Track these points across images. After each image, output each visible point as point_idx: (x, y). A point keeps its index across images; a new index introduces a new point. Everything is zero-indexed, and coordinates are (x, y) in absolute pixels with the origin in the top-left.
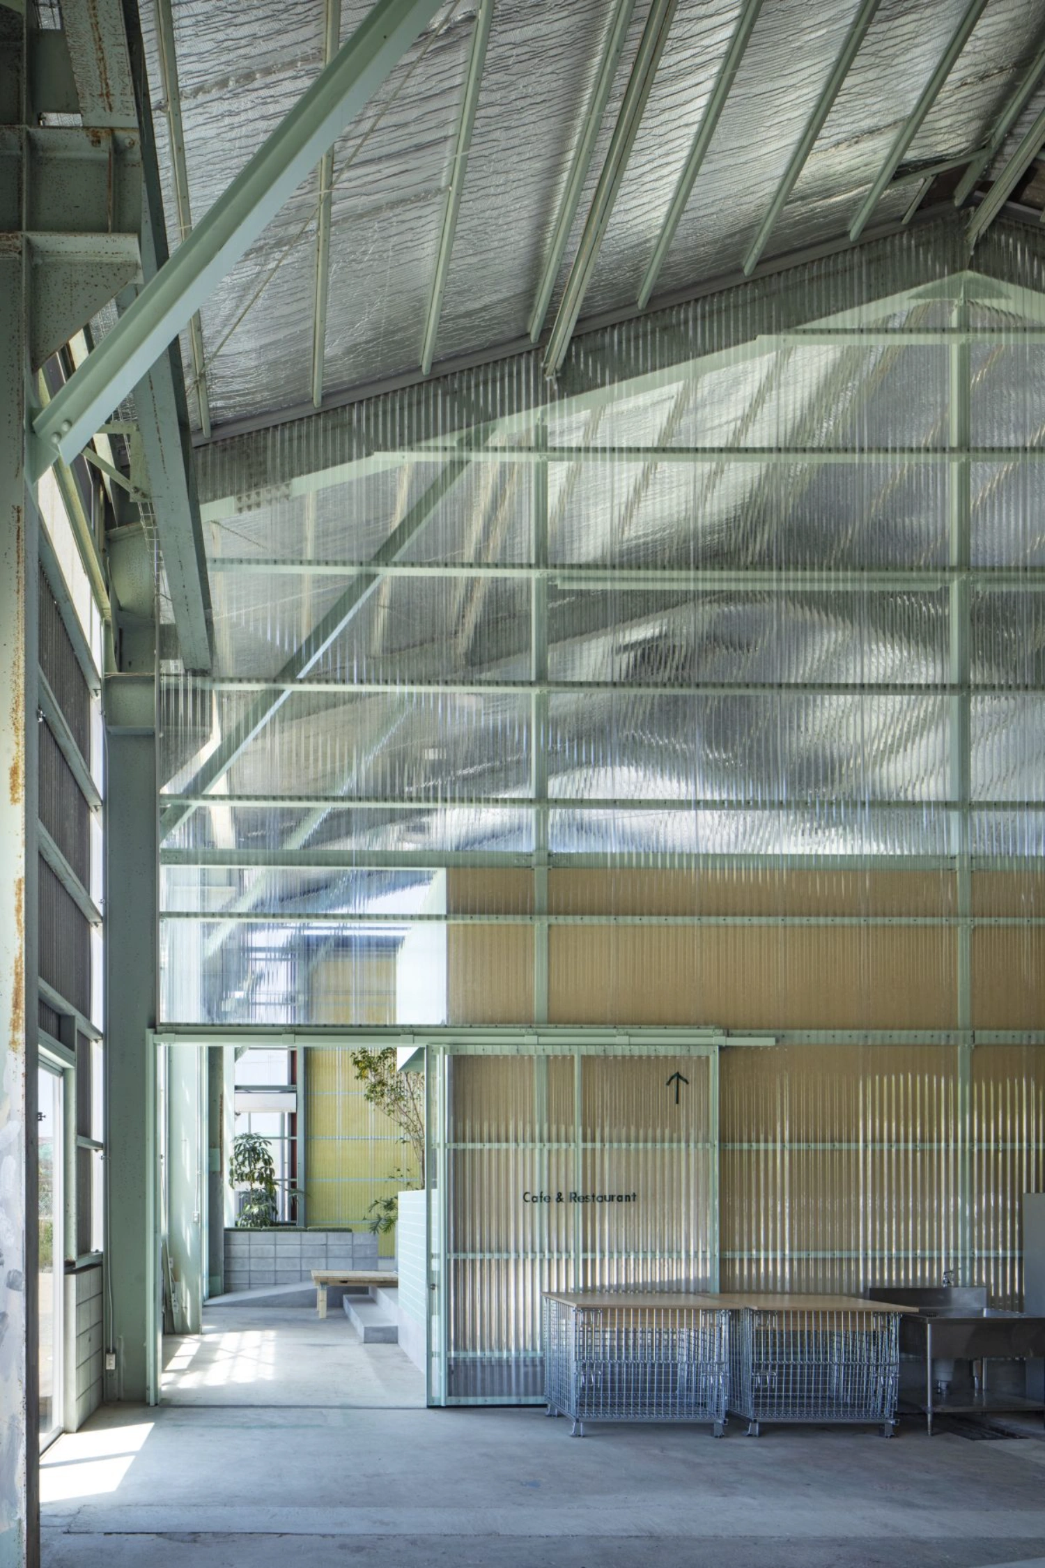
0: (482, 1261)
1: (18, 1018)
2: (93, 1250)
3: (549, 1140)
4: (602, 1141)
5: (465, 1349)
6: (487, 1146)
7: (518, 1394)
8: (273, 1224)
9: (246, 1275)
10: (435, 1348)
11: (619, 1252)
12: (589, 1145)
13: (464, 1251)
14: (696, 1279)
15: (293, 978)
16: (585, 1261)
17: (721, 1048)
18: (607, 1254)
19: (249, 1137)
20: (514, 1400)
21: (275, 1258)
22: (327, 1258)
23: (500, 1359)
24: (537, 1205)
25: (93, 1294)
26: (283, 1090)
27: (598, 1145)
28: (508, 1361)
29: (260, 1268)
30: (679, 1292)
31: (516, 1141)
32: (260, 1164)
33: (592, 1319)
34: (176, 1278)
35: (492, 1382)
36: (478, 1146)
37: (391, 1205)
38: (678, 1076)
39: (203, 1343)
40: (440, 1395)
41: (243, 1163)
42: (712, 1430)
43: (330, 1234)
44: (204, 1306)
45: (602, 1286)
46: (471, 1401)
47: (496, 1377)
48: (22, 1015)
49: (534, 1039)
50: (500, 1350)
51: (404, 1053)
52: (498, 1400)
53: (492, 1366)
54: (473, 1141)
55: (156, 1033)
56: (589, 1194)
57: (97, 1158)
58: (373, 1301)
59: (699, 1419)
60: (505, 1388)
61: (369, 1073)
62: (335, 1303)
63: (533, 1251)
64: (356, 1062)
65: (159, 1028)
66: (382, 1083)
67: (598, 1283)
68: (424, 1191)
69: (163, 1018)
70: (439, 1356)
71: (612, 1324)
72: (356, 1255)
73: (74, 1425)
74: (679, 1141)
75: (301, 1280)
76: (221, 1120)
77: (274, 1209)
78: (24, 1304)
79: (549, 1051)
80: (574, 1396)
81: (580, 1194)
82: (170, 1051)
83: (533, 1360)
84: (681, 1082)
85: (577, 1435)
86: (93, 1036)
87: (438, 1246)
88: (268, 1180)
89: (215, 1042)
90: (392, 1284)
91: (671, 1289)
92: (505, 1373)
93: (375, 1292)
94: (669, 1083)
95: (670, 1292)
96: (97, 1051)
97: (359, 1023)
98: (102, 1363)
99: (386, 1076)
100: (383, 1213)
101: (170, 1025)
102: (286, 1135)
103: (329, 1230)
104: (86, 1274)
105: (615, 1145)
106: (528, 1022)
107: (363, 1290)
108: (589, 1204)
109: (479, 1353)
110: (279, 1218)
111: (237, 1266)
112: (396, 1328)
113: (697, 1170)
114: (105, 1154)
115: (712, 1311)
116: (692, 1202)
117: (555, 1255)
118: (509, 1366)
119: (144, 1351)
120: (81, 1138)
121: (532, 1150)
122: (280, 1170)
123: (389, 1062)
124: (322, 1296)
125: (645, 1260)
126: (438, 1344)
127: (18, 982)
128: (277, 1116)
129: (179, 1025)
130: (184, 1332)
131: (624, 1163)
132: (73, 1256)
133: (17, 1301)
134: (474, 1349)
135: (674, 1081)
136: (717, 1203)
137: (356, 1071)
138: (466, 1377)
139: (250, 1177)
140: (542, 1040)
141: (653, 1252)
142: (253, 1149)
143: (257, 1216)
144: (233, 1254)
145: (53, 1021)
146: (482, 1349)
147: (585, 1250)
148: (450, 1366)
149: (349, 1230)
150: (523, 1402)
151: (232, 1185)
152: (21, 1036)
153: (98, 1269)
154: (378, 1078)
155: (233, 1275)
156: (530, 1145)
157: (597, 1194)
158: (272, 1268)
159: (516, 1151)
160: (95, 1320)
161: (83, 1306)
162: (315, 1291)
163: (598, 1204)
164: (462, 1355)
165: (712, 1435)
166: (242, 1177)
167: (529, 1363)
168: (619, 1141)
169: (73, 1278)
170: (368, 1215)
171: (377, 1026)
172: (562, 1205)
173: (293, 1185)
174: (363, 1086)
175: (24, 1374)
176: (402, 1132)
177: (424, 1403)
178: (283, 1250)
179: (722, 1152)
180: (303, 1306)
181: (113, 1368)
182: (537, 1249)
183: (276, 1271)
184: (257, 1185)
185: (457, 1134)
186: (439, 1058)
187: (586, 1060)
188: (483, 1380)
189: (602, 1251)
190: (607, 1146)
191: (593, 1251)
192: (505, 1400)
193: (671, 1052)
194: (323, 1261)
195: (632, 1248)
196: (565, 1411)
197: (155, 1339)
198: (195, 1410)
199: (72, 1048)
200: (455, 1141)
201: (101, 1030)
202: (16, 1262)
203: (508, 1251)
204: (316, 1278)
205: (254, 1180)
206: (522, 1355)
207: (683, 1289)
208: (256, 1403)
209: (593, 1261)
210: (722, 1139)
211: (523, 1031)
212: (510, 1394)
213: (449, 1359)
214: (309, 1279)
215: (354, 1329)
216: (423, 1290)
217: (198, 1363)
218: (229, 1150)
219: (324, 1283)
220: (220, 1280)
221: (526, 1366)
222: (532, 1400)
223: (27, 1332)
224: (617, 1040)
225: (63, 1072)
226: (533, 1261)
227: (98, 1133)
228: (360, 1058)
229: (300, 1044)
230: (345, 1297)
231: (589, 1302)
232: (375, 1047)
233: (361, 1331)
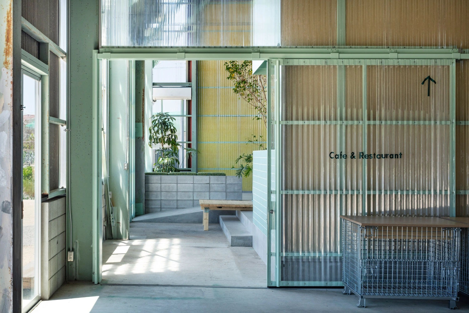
0: (303, 195)
1: (9, 48)
2: (60, 187)
3: (346, 119)
4: (380, 119)
5: (292, 251)
6: (307, 123)
7: (325, 280)
8: (177, 170)
9: (159, 203)
10: (273, 250)
11: (391, 190)
12: (372, 122)
13: (292, 189)
14: (441, 207)
15: (189, 15)
16: (369, 196)
17: (457, 61)
18: (383, 191)
19: (161, 115)
20: (323, 284)
21: (177, 192)
22: (210, 192)
23: (314, 258)
24: (338, 160)
25: (60, 214)
26: (183, 85)
27: (378, 122)
28: (319, 259)
29: (168, 198)
30: (429, 216)
31: (325, 120)
32: (169, 132)
33: (372, 233)
34: (113, 205)
35: (309, 271)
36: (301, 123)
37: (249, 159)
38: (429, 78)
39: (132, 246)
40: (276, 279)
41: (158, 131)
42: (449, 304)
43: (211, 177)
44: (131, 222)
45: (380, 211)
46: (296, 284)
47: (312, 269)
48: (11, 46)
49: (336, 55)
50: (314, 251)
51: (256, 64)
52: (312, 284)
53: (309, 262)
54: (297, 119)
55: (99, 52)
56: (372, 153)
57: (63, 130)
58: (238, 220)
59: (441, 297)
60: (317, 275)
61: (235, 74)
62: (214, 220)
63: (336, 189)
64: (228, 69)
65: (101, 50)
66: (244, 81)
67: (377, 210)
68: (267, 151)
69: (104, 43)
70: (276, 255)
71: (385, 236)
72: (228, 190)
73: (47, 296)
74: (430, 120)
75: (193, 206)
76: (143, 105)
77: (177, 161)
78: (12, 222)
79: (346, 62)
80: (360, 283)
81: (366, 153)
82: (110, 64)
83: (335, 258)
84: (431, 82)
85: (362, 306)
86: (60, 55)
87: (275, 186)
88: (173, 143)
89: (139, 57)
90: (249, 209)
91: (425, 214)
92: (317, 266)
93: (239, 214)
94: (423, 83)
95: (424, 216)
96: (63, 64)
97: (225, 45)
98: (66, 257)
99: (246, 77)
100: (245, 164)
101: (108, 47)
102: (185, 114)
103: (211, 175)
104: (55, 202)
105: (389, 122)
106: (333, 45)
107: (233, 213)
108: (372, 160)
109: (301, 254)
110: (181, 167)
111: (153, 197)
112: (252, 237)
113: (441, 138)
114: (68, 128)
115: (449, 228)
116: (438, 158)
117: (350, 192)
118: (320, 262)
119: (91, 249)
120: (51, 118)
121: (335, 125)
122: (181, 136)
123: (248, 69)
124: (206, 216)
125: (407, 195)
126: (275, 248)
127: (9, 26)
128: (179, 102)
129: (113, 47)
130: (119, 238)
131: (394, 132)
132: (47, 191)
133: (8, 220)
134: (298, 251)
135: (427, 82)
136: (454, 159)
137: (228, 74)
138: (292, 268)
139: (162, 141)
140: (342, 56)
141: (413, 191)
142: (164, 123)
143: (167, 165)
144: (151, 189)
145: (35, 47)
146: (303, 251)
147: (369, 189)
148: (282, 262)
149: (225, 175)
150: (329, 285)
151: (150, 145)
152: (10, 59)
153: (63, 199)
154: (241, 78)
155: (150, 202)
156: (334, 122)
157: (377, 153)
158: (175, 198)
159: (325, 126)
160: (61, 230)
161: (53, 222)
162: (201, 213)
163: (377, 160)
164: (290, 255)
165: (449, 307)
166: (157, 141)
167: (332, 260)
168: (391, 120)
169: (47, 204)
170: (235, 166)
171: (237, 47)
172: (354, 160)
173: (189, 146)
174: (232, 84)
175: (12, 264)
176: (257, 112)
177: (266, 285)
178: (181, 187)
179: (458, 127)
180: (194, 222)
181: (72, 260)
182: (338, 188)
183: (177, 200)
184: (166, 146)
185: (287, 116)
186: (276, 67)
187: (369, 68)
188: (303, 271)
189: (380, 190)
190: (383, 122)
191: (374, 189)
192: (317, 284)
193: (424, 63)
194: (208, 193)
195: (399, 188)
196: (354, 291)
197: (98, 243)
198: (122, 287)
199: (46, 63)
200: (286, 119)
201: (65, 51)
202: (8, 196)
203: (319, 189)
204: (202, 205)
205: (164, 142)
206: (328, 255)
207: (432, 214)
208: (160, 283)
209: (374, 196)
210: (458, 119)
211: (330, 50)
212: (320, 280)
213: (282, 257)
214: (198, 205)
215: (225, 237)
216: (265, 213)
217: (130, 258)
218: (148, 124)
219: (207, 208)
220: (142, 205)
221: (330, 262)
222: (334, 284)
223: (13, 238)
224: (389, 56)
225: (41, 78)
226: (336, 196)
227: (63, 115)
228: (230, 66)
229: (194, 58)
230: (220, 216)
231: (371, 222)
232: (239, 60)
233: (229, 239)
